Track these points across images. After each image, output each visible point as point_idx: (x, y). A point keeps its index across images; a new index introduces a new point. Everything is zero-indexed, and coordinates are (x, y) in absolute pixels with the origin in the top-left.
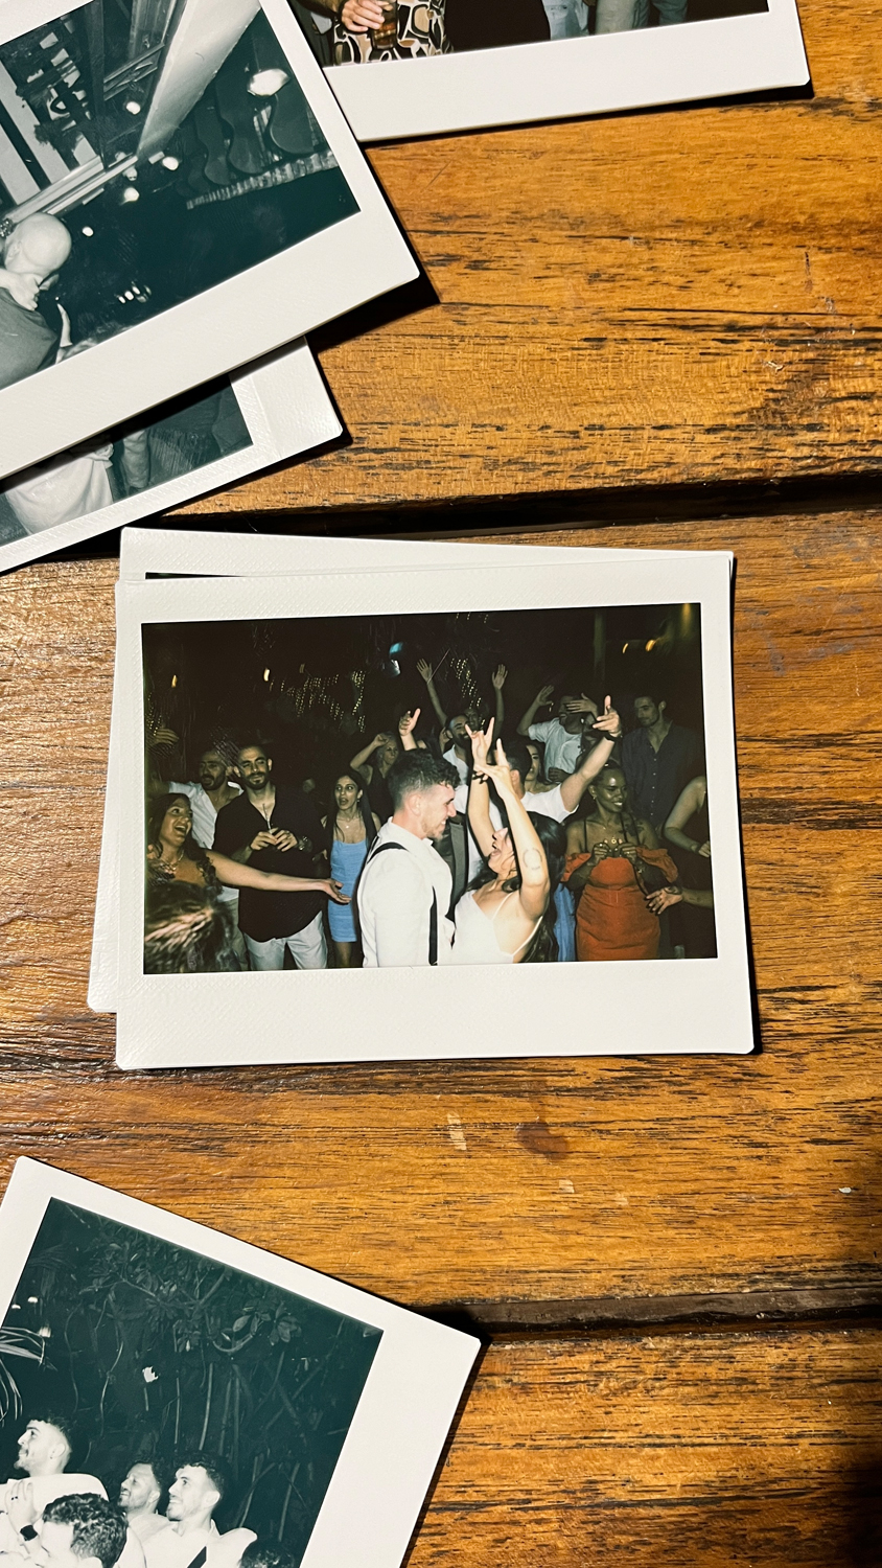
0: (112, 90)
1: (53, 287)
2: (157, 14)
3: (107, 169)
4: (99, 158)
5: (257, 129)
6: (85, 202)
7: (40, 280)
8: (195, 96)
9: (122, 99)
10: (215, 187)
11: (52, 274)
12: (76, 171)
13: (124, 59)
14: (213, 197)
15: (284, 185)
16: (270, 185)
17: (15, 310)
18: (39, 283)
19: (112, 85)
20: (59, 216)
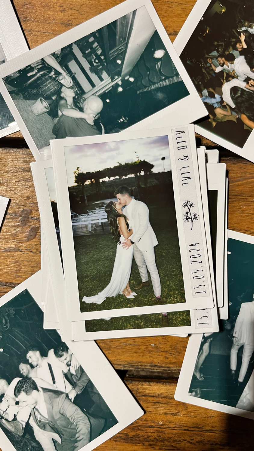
0: (112, 56)
1: (99, 118)
2: (124, 31)
3: (112, 81)
4: (110, 78)
5: (157, 69)
6: (106, 92)
7: (94, 116)
8: (138, 58)
9: (115, 59)
10: (145, 87)
11: (98, 114)
12: (103, 82)
13: (115, 46)
14: (145, 90)
15: (166, 86)
16: (162, 86)
17: (87, 125)
18: (94, 117)
19: (112, 54)
20: (99, 96)
